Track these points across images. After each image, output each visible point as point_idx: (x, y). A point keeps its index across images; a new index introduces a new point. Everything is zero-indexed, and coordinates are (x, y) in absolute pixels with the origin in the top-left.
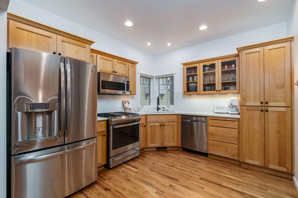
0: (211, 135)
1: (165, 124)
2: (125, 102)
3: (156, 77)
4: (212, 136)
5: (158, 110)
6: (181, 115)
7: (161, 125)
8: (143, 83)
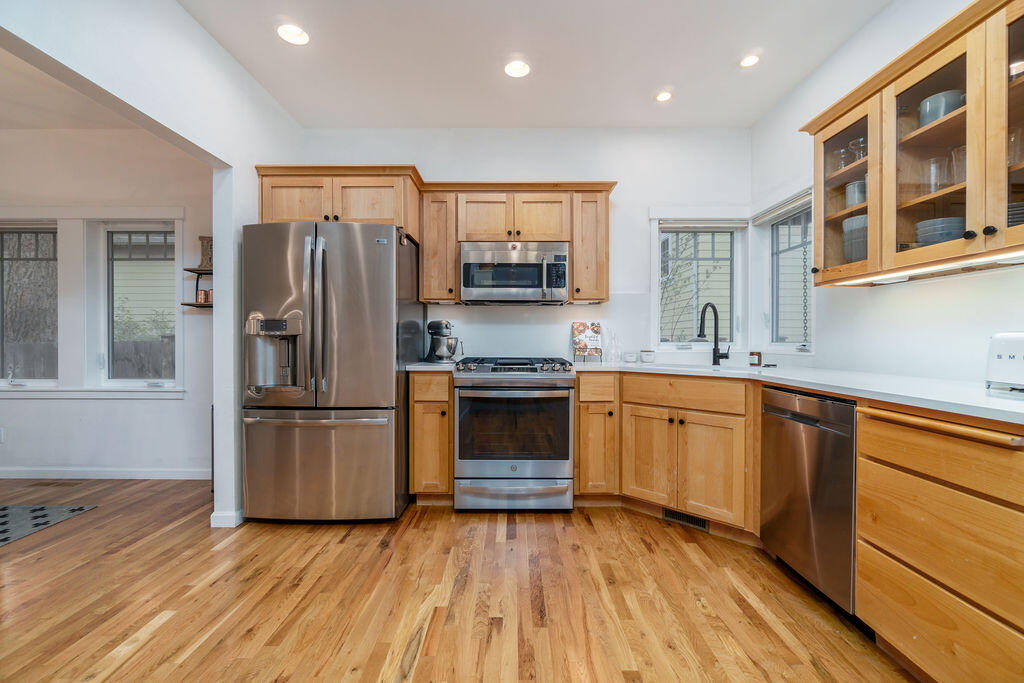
0: (869, 514)
1: (690, 416)
2: (581, 328)
3: (755, 219)
4: (875, 519)
5: (716, 362)
6: (766, 386)
7: (671, 421)
8: (710, 256)
